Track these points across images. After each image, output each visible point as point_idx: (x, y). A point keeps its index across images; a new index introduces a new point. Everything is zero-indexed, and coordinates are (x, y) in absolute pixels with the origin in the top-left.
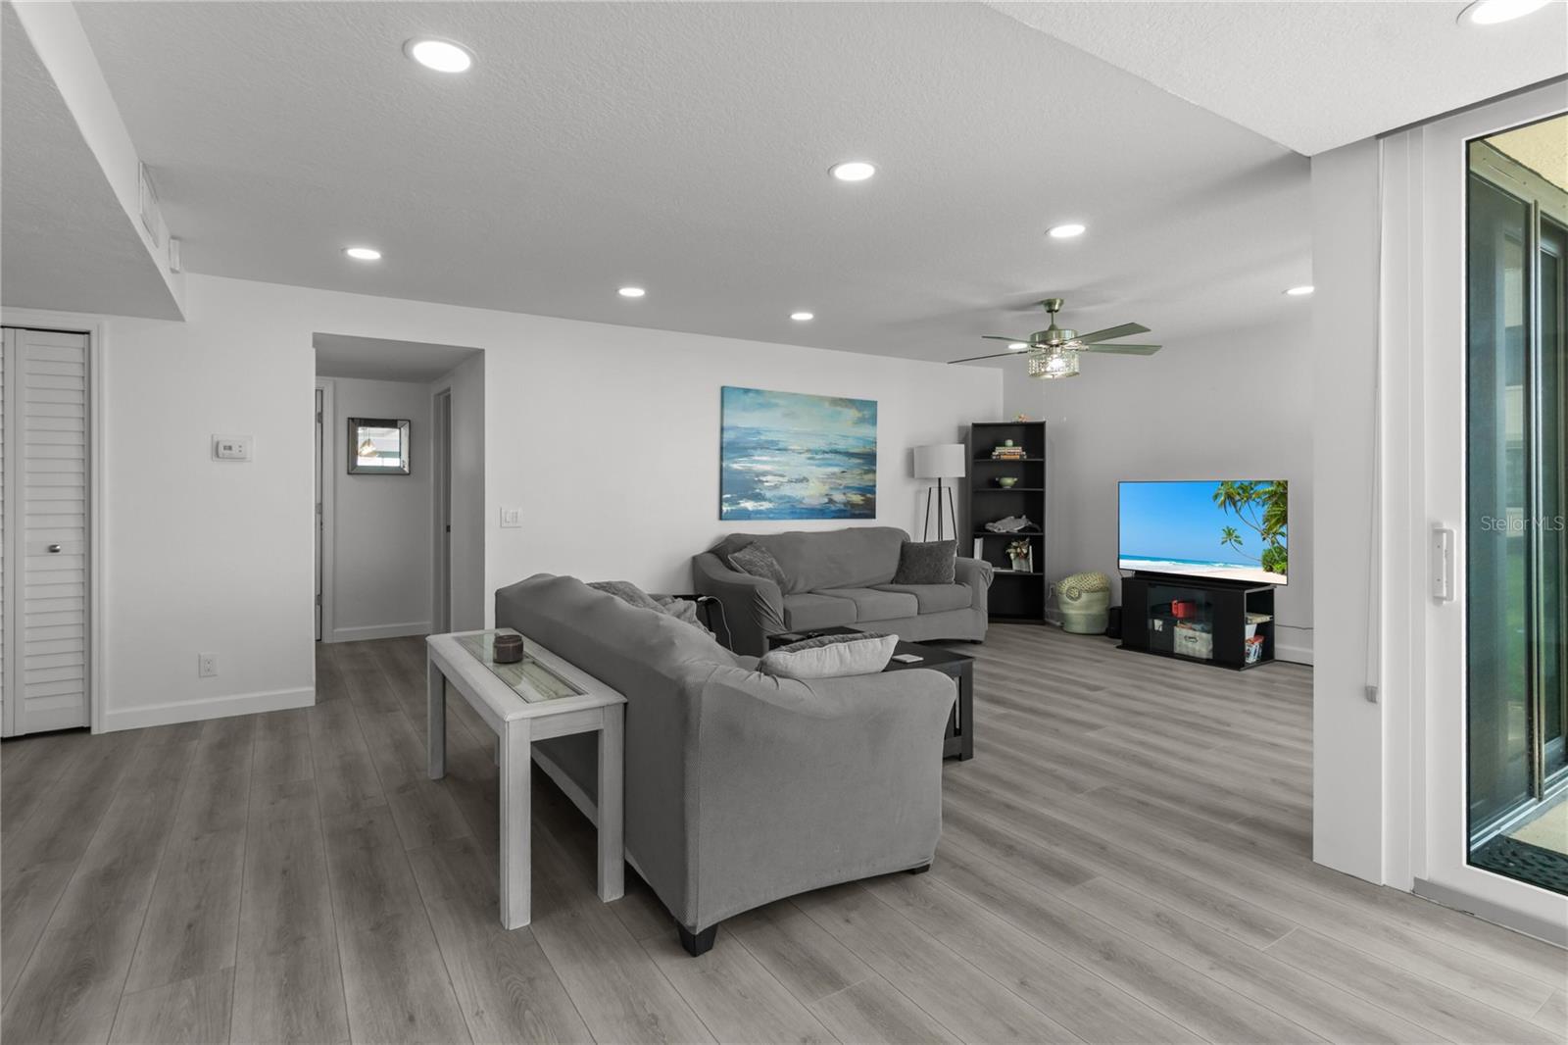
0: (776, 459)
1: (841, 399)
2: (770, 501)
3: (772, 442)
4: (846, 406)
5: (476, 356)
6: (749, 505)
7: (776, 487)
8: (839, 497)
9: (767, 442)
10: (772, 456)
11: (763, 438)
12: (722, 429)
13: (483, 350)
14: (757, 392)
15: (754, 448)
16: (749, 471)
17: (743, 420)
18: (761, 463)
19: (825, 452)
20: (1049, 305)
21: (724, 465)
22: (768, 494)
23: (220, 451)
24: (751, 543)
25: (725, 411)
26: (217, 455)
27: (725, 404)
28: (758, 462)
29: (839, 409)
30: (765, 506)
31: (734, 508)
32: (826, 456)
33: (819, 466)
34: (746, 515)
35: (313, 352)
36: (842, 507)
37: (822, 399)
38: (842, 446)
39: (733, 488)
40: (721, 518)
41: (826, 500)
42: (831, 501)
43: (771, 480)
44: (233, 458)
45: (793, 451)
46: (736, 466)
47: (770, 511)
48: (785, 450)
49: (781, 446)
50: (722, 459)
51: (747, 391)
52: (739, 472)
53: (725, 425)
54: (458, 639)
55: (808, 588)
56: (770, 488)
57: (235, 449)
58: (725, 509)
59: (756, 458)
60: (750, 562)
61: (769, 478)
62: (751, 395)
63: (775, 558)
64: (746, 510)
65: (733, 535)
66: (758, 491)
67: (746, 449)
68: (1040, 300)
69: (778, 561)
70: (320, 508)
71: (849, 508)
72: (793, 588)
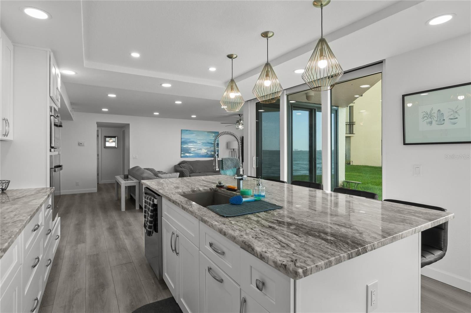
0: (194, 145)
1: (210, 132)
2: (193, 154)
3: (193, 141)
4: (211, 133)
5: (128, 125)
6: (188, 155)
7: (194, 151)
8: (209, 153)
9: (192, 141)
10: (193, 144)
11: (191, 140)
12: (181, 138)
13: (129, 124)
14: (189, 130)
15: (189, 142)
16: (188, 147)
17: (186, 136)
18: (190, 146)
19: (206, 143)
20: (240, 115)
21: (182, 146)
22: (192, 152)
23: (80, 144)
24: (186, 162)
25: (182, 135)
26: (79, 145)
27: (182, 134)
28: (190, 145)
29: (209, 134)
30: (191, 155)
31: (184, 155)
32: (207, 144)
33: (204, 146)
34: (187, 157)
35: (96, 125)
36: (210, 155)
37: (205, 132)
38: (210, 142)
39: (184, 151)
40: (181, 157)
41: (206, 154)
42: (207, 154)
43: (193, 149)
44: (81, 146)
45: (198, 143)
46: (184, 146)
47: (192, 156)
48: (196, 143)
49: (195, 142)
50: (181, 145)
51: (187, 130)
52: (185, 147)
53: (182, 138)
54: (120, 177)
55: (199, 172)
56: (192, 151)
57: (82, 144)
58: (182, 155)
59: (189, 145)
60: (184, 166)
61: (192, 149)
62: (188, 131)
63: (191, 165)
64: (187, 156)
65: (183, 161)
66: (190, 152)
67: (187, 143)
68: (238, 114)
69: (192, 166)
70: (98, 155)
71: (212, 155)
72: (195, 172)
